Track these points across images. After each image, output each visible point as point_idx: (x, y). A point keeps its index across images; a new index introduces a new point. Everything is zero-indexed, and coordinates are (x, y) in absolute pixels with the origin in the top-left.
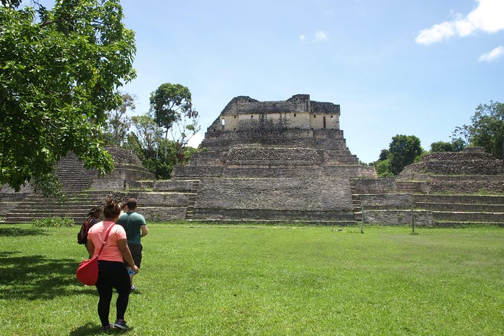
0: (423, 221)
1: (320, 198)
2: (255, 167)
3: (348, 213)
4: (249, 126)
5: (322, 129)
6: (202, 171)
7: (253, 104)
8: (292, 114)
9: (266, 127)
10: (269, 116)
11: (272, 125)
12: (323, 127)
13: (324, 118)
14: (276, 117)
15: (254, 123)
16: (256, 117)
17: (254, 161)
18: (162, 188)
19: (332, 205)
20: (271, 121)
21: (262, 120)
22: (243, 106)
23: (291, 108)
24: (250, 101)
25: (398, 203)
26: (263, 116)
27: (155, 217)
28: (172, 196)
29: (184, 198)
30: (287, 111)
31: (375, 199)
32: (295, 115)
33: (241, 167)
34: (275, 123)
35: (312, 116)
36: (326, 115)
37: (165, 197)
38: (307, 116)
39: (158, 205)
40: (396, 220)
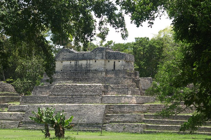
0: (136, 130)
1: (86, 117)
2: (64, 96)
3: (99, 125)
4: (69, 69)
5: (113, 70)
6: (36, 99)
7: (71, 54)
8: (94, 61)
9: (78, 69)
10: (80, 62)
11: (82, 68)
12: (113, 69)
13: (115, 62)
14: (84, 62)
15: (71, 66)
16: (73, 63)
17: (64, 93)
18: (12, 110)
19: (91, 120)
20: (81, 65)
21: (76, 65)
22: (65, 55)
23: (93, 57)
24: (69, 52)
25: (130, 119)
26: (77, 62)
27: (3, 126)
28: (15, 115)
29: (20, 116)
30: (90, 59)
31: (118, 117)
32: (95, 61)
33: (56, 97)
34: (83, 66)
35: (107, 61)
36: (115, 61)
37: (11, 115)
38: (103, 62)
39: (7, 120)
40: (122, 129)
